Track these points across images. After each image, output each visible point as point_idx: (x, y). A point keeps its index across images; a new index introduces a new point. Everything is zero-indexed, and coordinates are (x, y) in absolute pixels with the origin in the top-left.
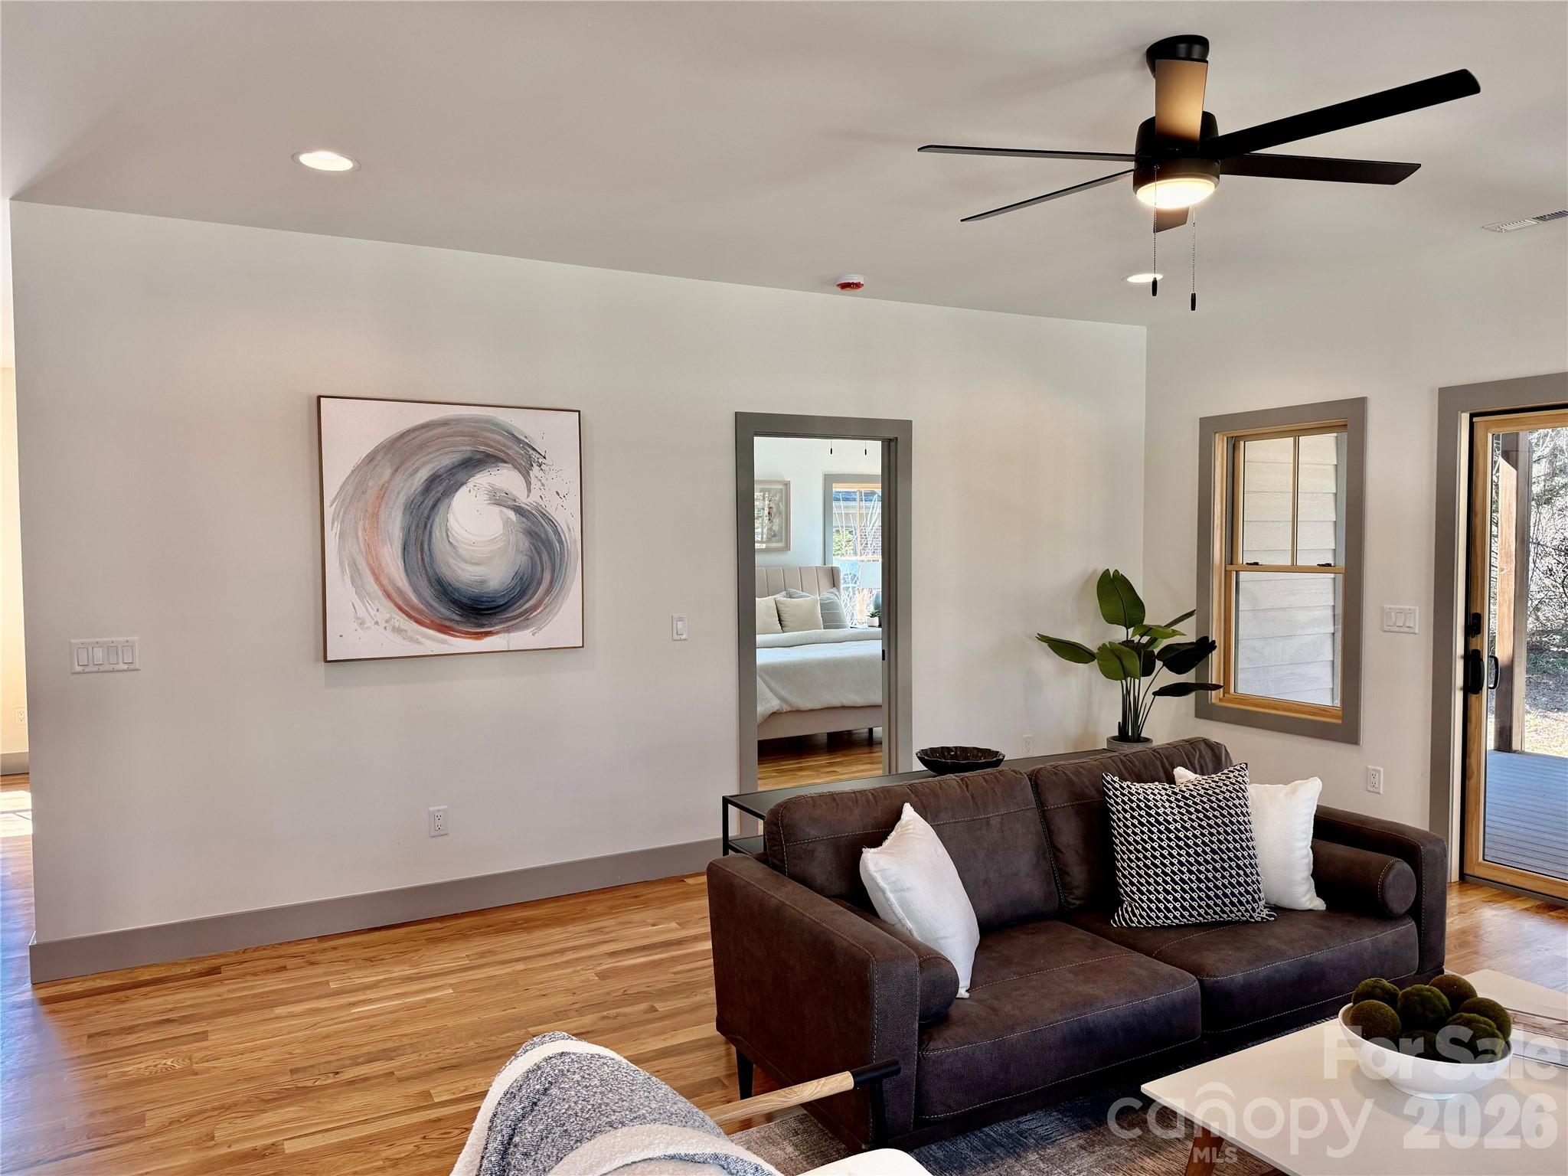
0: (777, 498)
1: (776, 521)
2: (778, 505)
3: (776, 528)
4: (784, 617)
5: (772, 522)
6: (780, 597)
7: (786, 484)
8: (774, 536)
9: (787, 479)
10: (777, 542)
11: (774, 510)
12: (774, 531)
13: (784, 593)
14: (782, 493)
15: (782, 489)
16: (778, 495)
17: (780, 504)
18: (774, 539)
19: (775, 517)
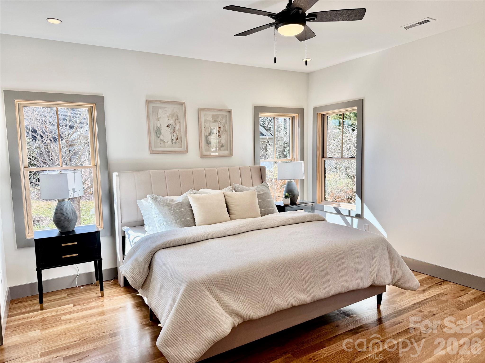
0: (224, 121)
1: (223, 137)
2: (224, 125)
3: (223, 141)
4: (231, 206)
5: (220, 137)
6: (227, 191)
7: (230, 112)
8: (222, 146)
9: (230, 108)
10: (224, 150)
11: (222, 129)
12: (222, 143)
13: (230, 187)
14: (227, 118)
15: (227, 115)
16: (224, 119)
17: (226, 125)
18: (222, 149)
19: (222, 134)
